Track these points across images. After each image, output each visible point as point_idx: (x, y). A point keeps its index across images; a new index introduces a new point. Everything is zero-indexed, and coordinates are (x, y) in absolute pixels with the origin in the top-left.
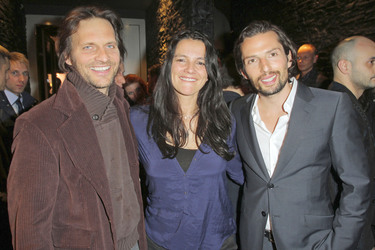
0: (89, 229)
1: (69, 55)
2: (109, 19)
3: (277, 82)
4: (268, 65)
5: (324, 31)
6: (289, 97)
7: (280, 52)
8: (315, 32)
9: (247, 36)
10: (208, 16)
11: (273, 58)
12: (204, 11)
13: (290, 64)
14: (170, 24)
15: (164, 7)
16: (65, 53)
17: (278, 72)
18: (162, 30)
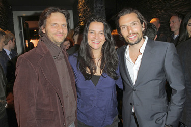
0: (52, 110)
1: (45, 28)
2: (64, 14)
3: (137, 38)
4: (132, 30)
5: (163, 11)
6: (143, 46)
7: (138, 23)
8: (158, 12)
9: (121, 15)
10: (102, 7)
11: (135, 26)
12: (100, 5)
13: (143, 29)
14: (84, 12)
15: (81, 3)
16: (42, 27)
17: (137, 33)
18: (80, 15)
